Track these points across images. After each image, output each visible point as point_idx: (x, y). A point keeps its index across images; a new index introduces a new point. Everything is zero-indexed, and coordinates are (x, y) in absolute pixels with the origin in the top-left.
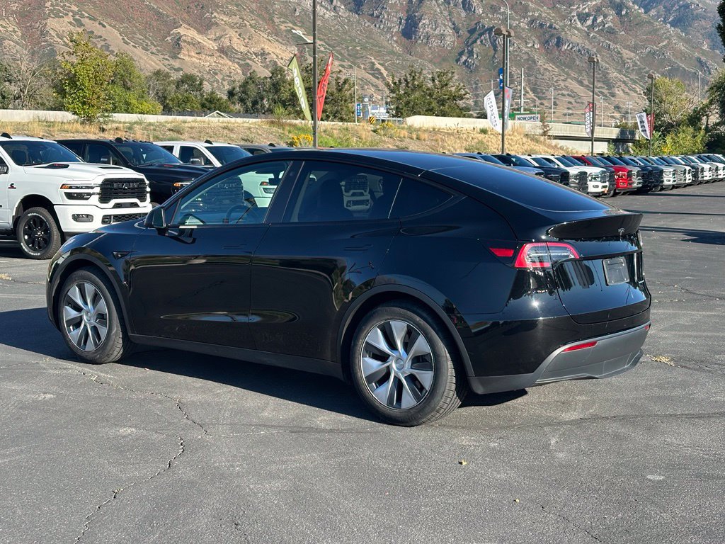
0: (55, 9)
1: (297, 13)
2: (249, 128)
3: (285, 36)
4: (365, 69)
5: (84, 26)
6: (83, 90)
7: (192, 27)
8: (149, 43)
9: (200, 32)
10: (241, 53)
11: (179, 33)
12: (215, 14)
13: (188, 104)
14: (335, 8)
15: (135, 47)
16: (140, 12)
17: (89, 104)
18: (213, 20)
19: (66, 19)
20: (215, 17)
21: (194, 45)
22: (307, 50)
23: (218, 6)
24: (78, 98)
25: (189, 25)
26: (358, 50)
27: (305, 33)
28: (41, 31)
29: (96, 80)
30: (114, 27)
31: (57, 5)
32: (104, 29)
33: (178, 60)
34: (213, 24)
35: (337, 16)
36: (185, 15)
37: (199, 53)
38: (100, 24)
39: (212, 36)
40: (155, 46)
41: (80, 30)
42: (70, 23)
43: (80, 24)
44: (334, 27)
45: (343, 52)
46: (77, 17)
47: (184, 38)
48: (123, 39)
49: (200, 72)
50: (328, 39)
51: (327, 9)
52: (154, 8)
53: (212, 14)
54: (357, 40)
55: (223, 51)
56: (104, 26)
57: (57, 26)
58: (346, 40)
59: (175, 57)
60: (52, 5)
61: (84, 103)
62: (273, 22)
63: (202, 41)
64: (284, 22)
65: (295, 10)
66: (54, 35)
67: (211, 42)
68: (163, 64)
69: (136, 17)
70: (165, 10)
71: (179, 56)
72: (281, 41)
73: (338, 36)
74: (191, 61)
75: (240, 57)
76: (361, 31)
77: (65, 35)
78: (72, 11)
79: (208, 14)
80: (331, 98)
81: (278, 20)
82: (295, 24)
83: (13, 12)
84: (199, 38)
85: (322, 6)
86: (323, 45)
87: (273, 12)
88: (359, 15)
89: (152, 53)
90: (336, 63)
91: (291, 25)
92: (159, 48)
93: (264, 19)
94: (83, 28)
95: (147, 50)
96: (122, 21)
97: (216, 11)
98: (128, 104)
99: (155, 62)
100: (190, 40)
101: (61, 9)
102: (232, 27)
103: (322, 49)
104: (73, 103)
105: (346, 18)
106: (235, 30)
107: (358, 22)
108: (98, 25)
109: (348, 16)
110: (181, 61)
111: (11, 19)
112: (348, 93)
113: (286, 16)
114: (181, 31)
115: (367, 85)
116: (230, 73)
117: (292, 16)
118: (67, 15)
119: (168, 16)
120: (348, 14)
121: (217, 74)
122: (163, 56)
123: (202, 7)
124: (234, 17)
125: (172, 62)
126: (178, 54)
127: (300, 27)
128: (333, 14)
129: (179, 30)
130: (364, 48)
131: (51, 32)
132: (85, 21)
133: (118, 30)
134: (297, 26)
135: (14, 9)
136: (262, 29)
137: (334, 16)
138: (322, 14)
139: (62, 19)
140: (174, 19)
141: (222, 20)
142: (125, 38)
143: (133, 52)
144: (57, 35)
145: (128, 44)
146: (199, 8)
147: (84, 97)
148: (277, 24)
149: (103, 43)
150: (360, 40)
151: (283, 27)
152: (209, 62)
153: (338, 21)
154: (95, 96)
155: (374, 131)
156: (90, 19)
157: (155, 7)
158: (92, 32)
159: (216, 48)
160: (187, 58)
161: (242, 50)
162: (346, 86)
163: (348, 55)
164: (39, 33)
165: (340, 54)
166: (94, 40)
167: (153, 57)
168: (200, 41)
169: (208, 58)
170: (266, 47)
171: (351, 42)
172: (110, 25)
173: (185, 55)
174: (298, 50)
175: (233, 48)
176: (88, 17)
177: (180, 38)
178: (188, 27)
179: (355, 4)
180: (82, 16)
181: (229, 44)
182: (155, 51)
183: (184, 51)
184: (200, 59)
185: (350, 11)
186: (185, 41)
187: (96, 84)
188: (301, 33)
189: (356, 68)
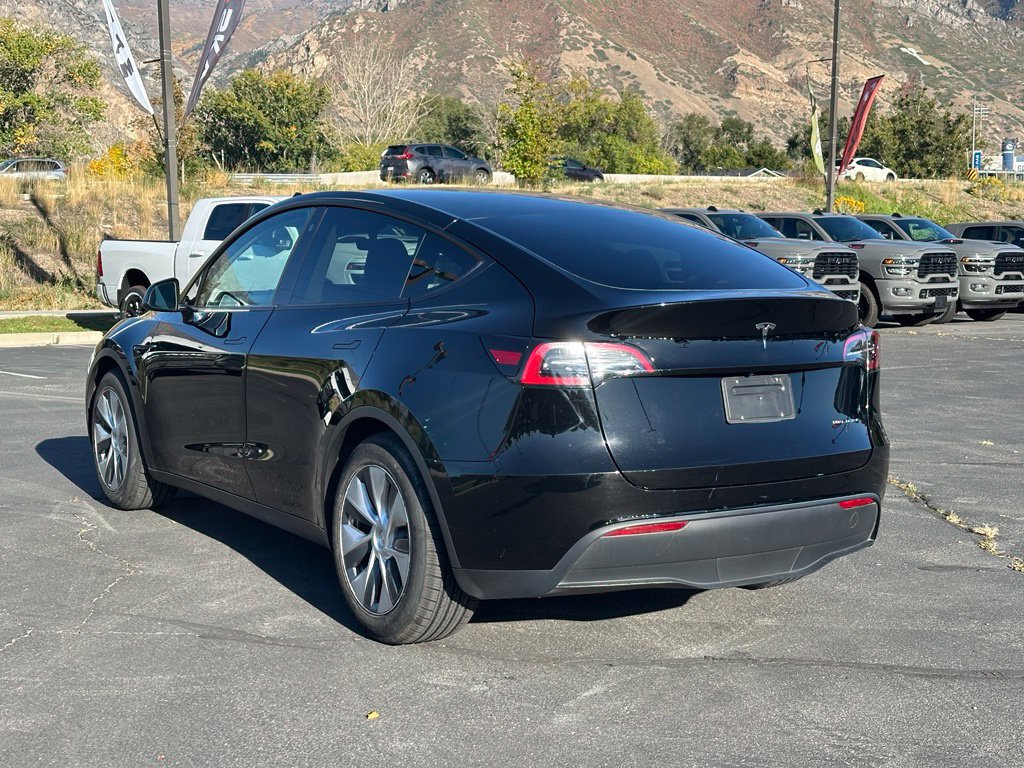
0: (571, 39)
1: (910, 23)
2: (763, 190)
3: (891, 58)
4: (1013, 101)
5: (607, 59)
6: (524, 141)
7: (754, 52)
8: (693, 79)
9: (764, 59)
10: (823, 85)
11: (734, 62)
12: (788, 32)
13: (728, 160)
14: (969, 12)
15: (674, 84)
16: (684, 36)
17: (531, 160)
18: (784, 41)
19: (586, 52)
20: (788, 36)
21: (755, 77)
22: (922, 75)
23: (792, 20)
24: (518, 152)
25: (750, 49)
26: (1002, 73)
27: (921, 51)
28: (553, 69)
29: (542, 127)
30: (647, 59)
31: (575, 33)
32: (633, 62)
33: (731, 100)
34: (784, 47)
35: (973, 23)
36: (745, 37)
37: (762, 89)
38: (628, 55)
39: (782, 64)
40: (701, 82)
41: (602, 65)
42: (590, 56)
43: (602, 56)
44: (966, 40)
45: (979, 76)
46: (600, 48)
47: (741, 68)
48: (658, 74)
49: (762, 115)
50: (957, 59)
51: (957, 15)
52: (702, 30)
53: (784, 32)
54: (1002, 59)
55: (796, 84)
56: (634, 58)
57: (574, 60)
58: (984, 59)
59: (727, 95)
60: (568, 34)
61: (525, 159)
62: (873, 38)
63: (766, 72)
64: (889, 37)
65: (908, 19)
66: (569, 74)
67: (780, 72)
68: (710, 106)
69: (677, 43)
70: (718, 30)
71: (733, 94)
72: (883, 65)
73: (972, 53)
74: (748, 101)
75: (820, 91)
76: (1009, 45)
77: (583, 72)
78: (594, 40)
79: (777, 33)
80: (935, 144)
81: (880, 35)
82: (906, 39)
83: (521, 45)
84: (763, 67)
85: (949, 10)
86: (947, 68)
87: (874, 24)
88: (1007, 20)
89: (696, 91)
90: (967, 93)
91: (900, 42)
92: (705, 84)
93: (859, 35)
94: (606, 62)
95: (690, 88)
96: (658, 50)
97: (789, 27)
98: (632, 161)
99: (699, 105)
100: (749, 71)
101: (580, 38)
102: (811, 49)
103: (946, 74)
104: (511, 158)
105: (986, 26)
106: (816, 53)
107: (1006, 32)
108: (626, 57)
109: (990, 23)
110: (735, 100)
111: (516, 54)
112: (962, 138)
113: (893, 29)
114: (738, 59)
115: (1016, 124)
116: (805, 114)
117: (902, 27)
118: (586, 45)
119: (720, 39)
120: (988, 21)
121: (785, 117)
122: (710, 96)
123: (770, 24)
124: (814, 34)
125: (723, 103)
126: (732, 91)
127: (913, 42)
128: (966, 21)
129: (735, 58)
130: (1014, 70)
131: (566, 70)
132: (610, 52)
133: (652, 63)
134: (909, 42)
135: (520, 41)
136: (856, 49)
137: (968, 24)
138: (948, 22)
139: (579, 52)
140: (729, 43)
141: (798, 40)
142: (661, 73)
143: (670, 92)
144: (573, 73)
145: (664, 80)
146: (765, 25)
147: (526, 150)
148: (878, 40)
149: (631, 81)
150: (1007, 58)
151: (887, 46)
152: (773, 100)
153: (974, 31)
154: (539, 149)
155: (968, 191)
156: (617, 49)
157: (704, 27)
158: (618, 67)
159: (786, 80)
160: (743, 97)
161: (823, 81)
162: (962, 126)
163: (988, 80)
164: (550, 71)
165: (975, 80)
166: (620, 78)
167: (698, 97)
168: (763, 71)
169: (774, 95)
170: (860, 75)
171: (992, 62)
172: (642, 57)
173: (741, 92)
174: (909, 77)
175: (811, 80)
176: (613, 47)
177: (735, 69)
178: (748, 53)
179: (1001, 5)
180: (606, 46)
181: (805, 73)
182: (700, 89)
183: (741, 87)
184: (762, 97)
185: (993, 16)
186: (742, 73)
187: (542, 132)
188: (914, 52)
189: (997, 99)
